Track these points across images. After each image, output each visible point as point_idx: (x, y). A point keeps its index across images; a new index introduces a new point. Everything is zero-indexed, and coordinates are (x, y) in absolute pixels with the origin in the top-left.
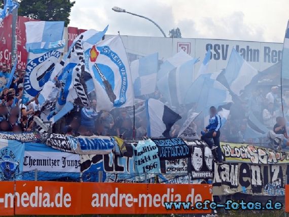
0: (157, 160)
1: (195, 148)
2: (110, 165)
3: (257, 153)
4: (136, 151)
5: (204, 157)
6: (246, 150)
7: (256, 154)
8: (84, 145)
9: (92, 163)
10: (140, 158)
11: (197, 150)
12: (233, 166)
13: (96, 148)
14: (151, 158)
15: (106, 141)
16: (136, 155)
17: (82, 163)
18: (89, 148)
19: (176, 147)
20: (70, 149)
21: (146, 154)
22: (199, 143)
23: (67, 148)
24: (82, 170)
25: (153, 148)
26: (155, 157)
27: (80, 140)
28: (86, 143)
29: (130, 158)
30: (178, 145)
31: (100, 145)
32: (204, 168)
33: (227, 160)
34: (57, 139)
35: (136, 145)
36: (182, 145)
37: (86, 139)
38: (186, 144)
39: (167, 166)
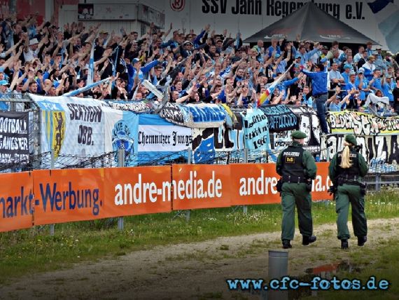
0: (267, 133)
1: (302, 116)
2: (220, 141)
3: (361, 121)
4: (246, 122)
5: (311, 128)
6: (350, 118)
7: (359, 123)
8: (196, 116)
9: (202, 139)
10: (250, 131)
11: (305, 120)
12: (340, 138)
13: (208, 120)
14: (262, 130)
15: (216, 110)
16: (246, 127)
17: (193, 139)
18: (201, 120)
19: (285, 116)
20: (182, 121)
21: (255, 126)
22: (304, 111)
23: (179, 120)
24: (194, 148)
25: (263, 118)
26: (265, 129)
27: (191, 109)
28: (198, 113)
29: (240, 131)
30: (285, 114)
31: (212, 115)
32: (313, 142)
33: (334, 132)
34: (169, 109)
35: (245, 114)
36: (289, 113)
37: (197, 108)
38: (292, 112)
39: (276, 140)
